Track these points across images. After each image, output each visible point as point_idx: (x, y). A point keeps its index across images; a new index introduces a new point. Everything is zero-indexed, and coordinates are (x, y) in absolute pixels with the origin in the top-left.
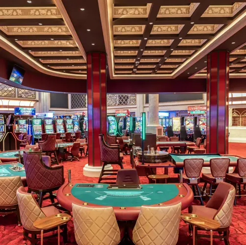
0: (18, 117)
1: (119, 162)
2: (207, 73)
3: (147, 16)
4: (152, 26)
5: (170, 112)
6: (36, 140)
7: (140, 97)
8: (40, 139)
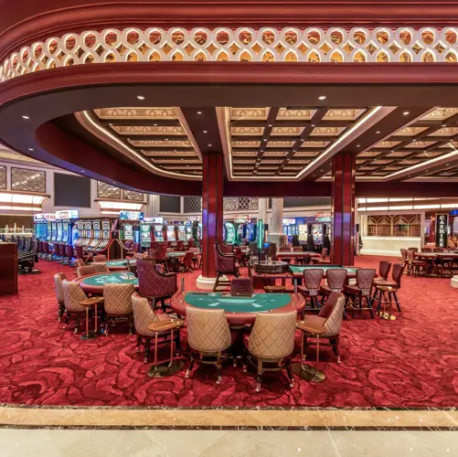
0: (124, 221)
1: (234, 272)
2: (332, 175)
3: (265, 118)
4: (271, 128)
5: (297, 219)
6: (144, 249)
7: (262, 201)
8: (149, 248)
